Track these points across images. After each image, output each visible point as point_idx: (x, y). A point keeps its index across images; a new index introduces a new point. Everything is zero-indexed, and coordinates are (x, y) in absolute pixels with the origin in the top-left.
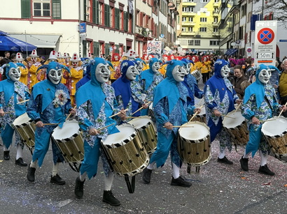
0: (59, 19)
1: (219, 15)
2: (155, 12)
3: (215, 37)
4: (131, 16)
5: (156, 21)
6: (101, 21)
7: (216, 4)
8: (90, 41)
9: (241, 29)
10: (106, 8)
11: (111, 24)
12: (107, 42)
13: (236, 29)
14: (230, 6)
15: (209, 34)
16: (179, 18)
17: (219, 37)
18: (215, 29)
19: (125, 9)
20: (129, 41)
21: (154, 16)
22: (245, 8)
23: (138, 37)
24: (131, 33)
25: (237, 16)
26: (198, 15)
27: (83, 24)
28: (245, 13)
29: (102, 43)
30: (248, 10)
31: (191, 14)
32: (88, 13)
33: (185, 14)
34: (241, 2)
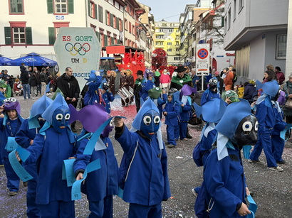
1: (179, 41)
2: (137, 39)
3: (177, 55)
4: (122, 42)
5: (138, 45)
7: (177, 34)
9: (193, 49)
10: (105, 37)
13: (190, 49)
14: (186, 35)
15: (173, 53)
16: (154, 43)
17: (179, 55)
18: (177, 49)
19: (118, 38)
21: (137, 42)
22: (195, 35)
25: (190, 41)
26: (166, 41)
28: (195, 39)
30: (197, 37)
31: (162, 40)
33: (158, 40)
34: (192, 32)
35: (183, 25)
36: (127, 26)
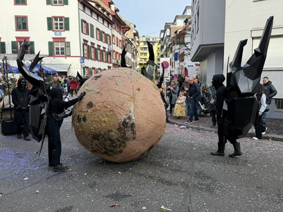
0: (70, 56)
4: (110, 54)
6: (93, 57)
7: (158, 47)
8: (88, 68)
10: (96, 49)
11: (99, 58)
12: (97, 68)
14: (165, 47)
19: (107, 50)
20: (109, 67)
23: (114, 65)
24: (111, 63)
25: (168, 53)
27: (83, 58)
28: (171, 52)
29: (94, 68)
30: (173, 50)
31: (145, 52)
32: (86, 52)
33: (142, 52)
34: (169, 46)
35: (162, 39)
36: (114, 40)
